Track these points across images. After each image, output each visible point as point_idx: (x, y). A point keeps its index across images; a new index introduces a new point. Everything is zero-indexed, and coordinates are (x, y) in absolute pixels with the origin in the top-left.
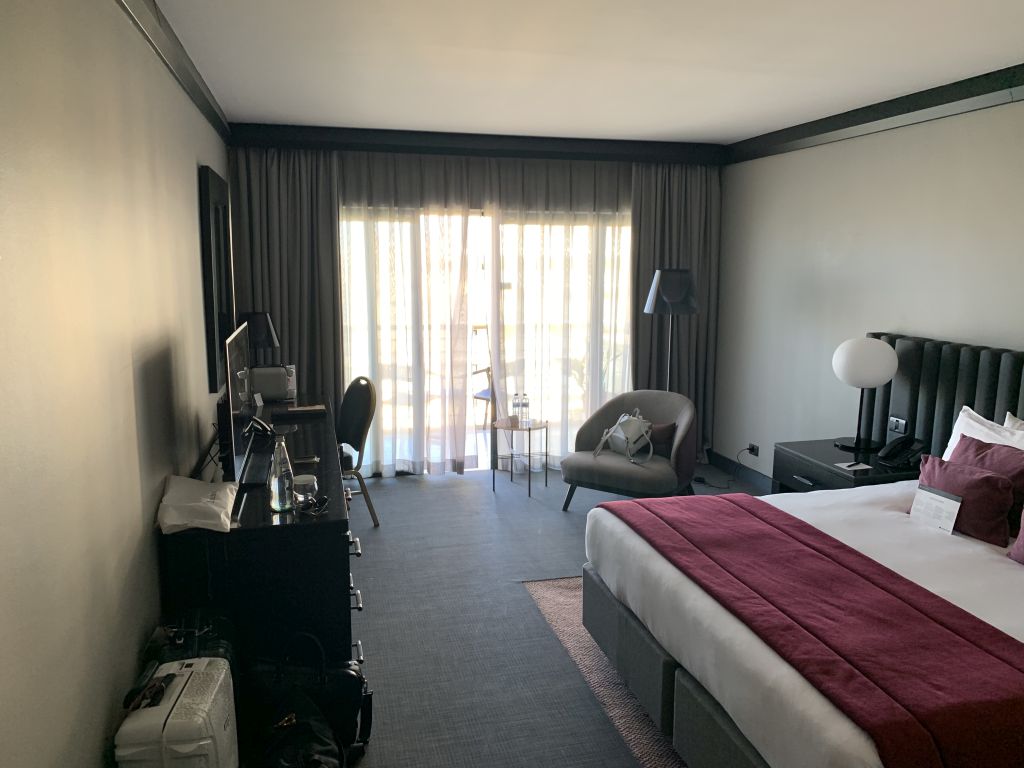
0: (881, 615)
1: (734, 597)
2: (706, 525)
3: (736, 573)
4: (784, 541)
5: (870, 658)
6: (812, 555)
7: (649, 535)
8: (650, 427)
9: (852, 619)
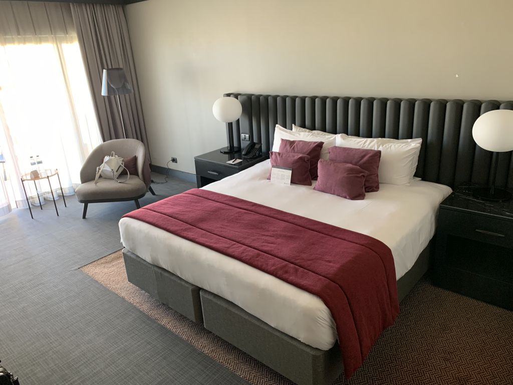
0: (289, 234)
1: (226, 248)
2: (189, 211)
3: (218, 234)
4: (229, 209)
5: (298, 258)
6: (245, 213)
7: (165, 226)
8: (123, 161)
9: (279, 240)
